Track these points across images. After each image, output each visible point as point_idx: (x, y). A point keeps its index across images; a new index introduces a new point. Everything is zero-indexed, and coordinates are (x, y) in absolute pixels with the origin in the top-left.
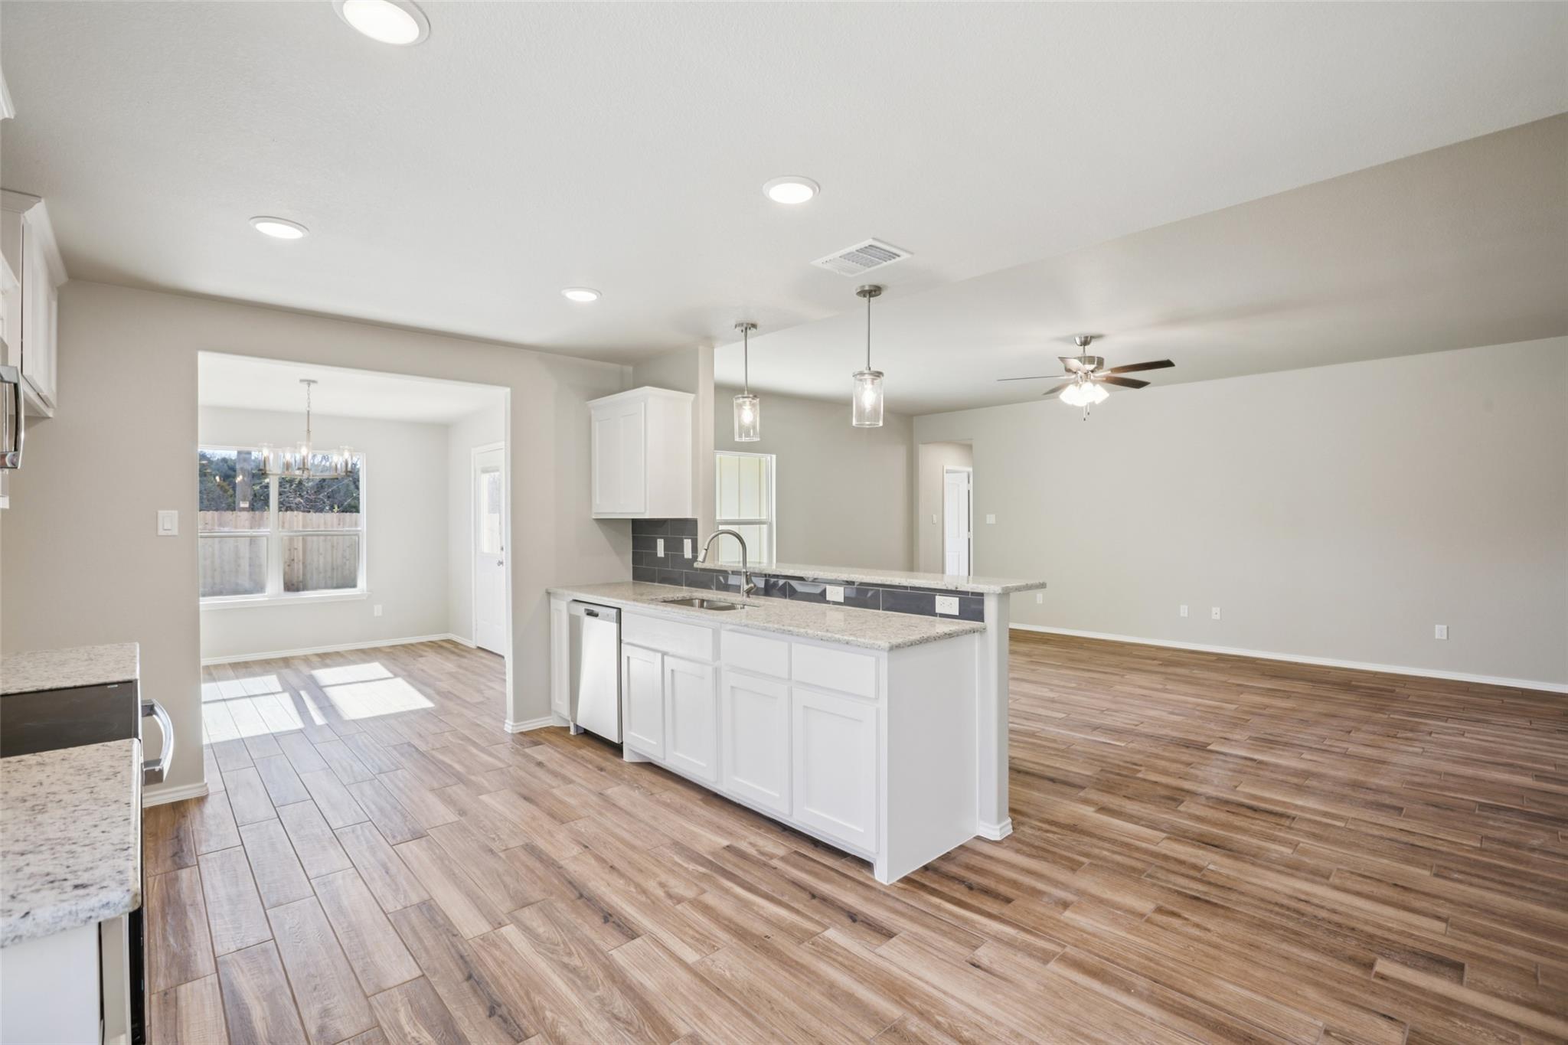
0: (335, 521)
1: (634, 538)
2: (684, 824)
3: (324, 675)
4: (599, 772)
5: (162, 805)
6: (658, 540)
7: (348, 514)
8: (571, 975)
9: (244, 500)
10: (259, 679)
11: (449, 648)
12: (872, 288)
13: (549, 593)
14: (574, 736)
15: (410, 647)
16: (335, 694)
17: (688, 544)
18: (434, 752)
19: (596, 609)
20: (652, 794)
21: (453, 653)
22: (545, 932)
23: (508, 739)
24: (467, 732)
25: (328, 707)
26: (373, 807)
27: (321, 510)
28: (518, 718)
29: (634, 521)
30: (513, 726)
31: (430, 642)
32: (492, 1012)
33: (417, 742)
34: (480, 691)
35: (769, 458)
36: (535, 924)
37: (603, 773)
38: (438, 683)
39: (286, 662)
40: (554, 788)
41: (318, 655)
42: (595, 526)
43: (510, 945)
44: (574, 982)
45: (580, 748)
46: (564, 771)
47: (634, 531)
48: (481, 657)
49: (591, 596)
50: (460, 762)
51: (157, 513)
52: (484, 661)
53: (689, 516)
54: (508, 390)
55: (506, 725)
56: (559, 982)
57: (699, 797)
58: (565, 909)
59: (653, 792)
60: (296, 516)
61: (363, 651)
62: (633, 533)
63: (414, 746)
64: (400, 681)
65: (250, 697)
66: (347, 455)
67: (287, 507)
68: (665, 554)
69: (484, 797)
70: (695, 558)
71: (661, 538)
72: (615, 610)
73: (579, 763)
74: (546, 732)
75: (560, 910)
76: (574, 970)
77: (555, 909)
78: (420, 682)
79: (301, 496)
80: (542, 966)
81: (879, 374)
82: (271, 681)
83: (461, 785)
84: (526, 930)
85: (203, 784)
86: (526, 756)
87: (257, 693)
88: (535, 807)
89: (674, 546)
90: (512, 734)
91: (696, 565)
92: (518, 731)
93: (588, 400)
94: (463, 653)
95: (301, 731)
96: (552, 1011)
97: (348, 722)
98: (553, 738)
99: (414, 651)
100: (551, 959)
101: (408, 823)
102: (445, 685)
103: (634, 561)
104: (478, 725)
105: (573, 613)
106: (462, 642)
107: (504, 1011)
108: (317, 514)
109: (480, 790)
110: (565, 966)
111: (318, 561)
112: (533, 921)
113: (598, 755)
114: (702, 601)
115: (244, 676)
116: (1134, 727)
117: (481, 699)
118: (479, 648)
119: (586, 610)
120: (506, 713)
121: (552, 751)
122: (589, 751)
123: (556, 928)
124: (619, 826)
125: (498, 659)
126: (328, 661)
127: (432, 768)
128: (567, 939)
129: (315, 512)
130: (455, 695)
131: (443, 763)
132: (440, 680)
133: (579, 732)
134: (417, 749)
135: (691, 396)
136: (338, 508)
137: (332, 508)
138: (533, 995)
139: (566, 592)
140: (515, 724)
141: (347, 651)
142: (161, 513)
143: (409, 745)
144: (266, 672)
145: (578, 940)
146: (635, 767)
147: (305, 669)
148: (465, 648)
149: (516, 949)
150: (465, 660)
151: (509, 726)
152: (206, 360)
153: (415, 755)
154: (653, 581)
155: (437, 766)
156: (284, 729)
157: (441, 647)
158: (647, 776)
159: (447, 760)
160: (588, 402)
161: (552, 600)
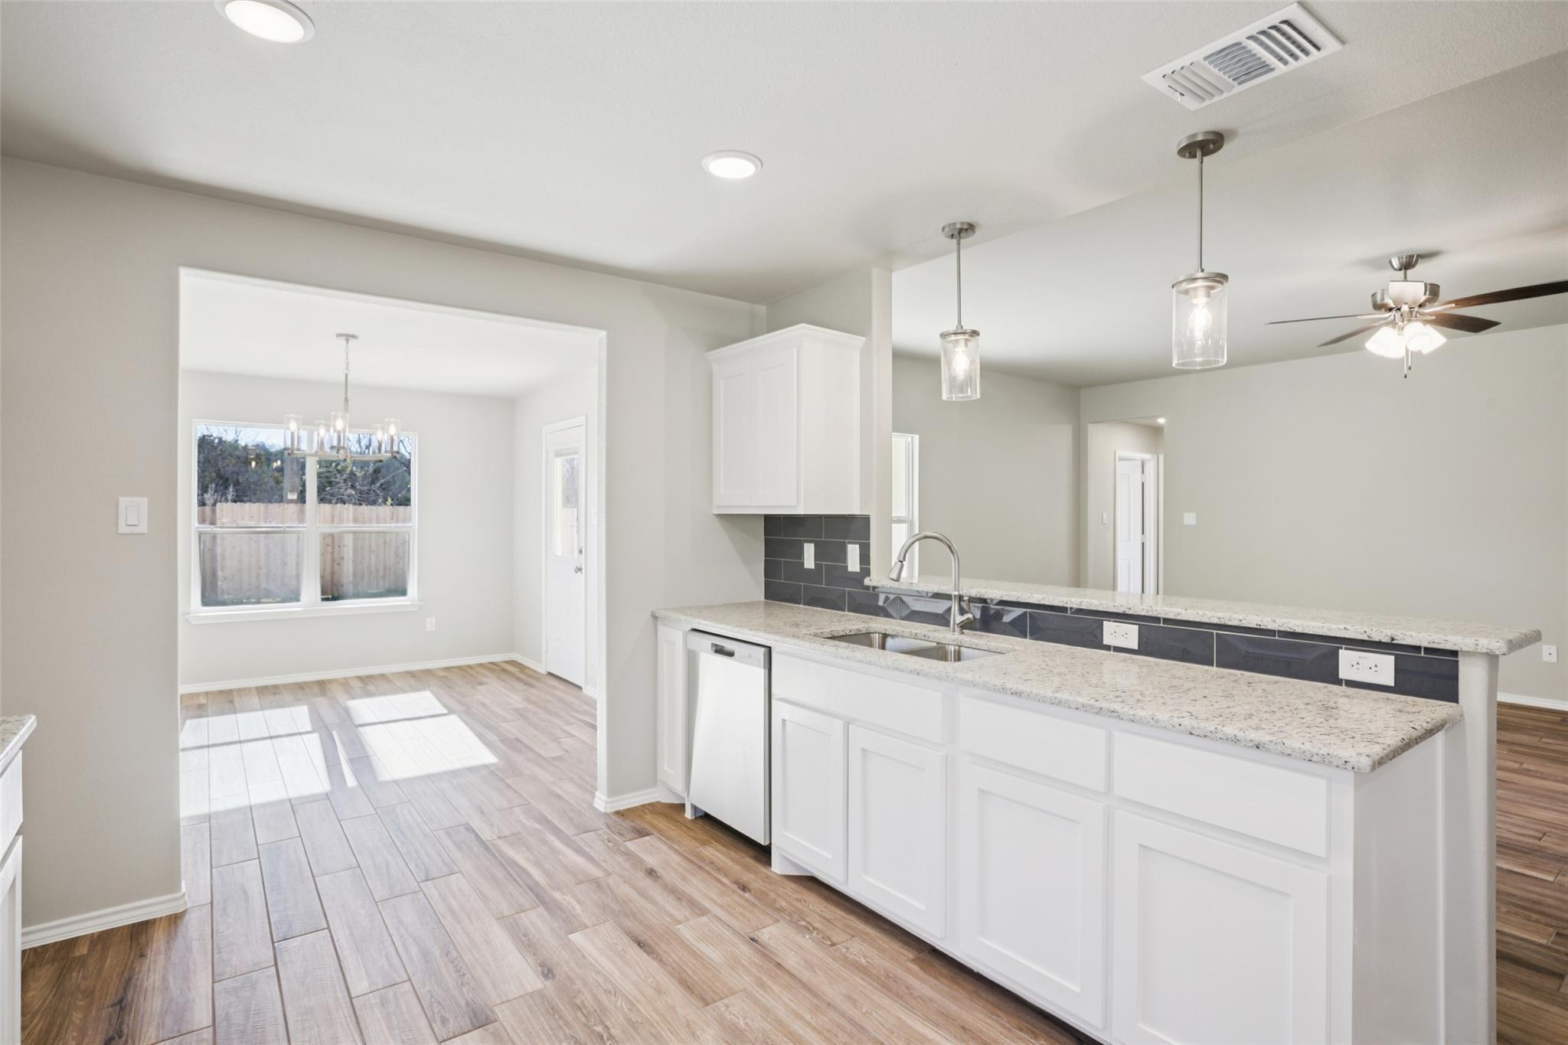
0: (388, 514)
1: (766, 540)
2: (902, 1016)
3: (363, 708)
4: (741, 892)
5: (118, 928)
6: (806, 545)
7: (402, 507)
9: (292, 491)
10: (286, 710)
11: (514, 672)
12: (1210, 137)
13: (655, 617)
14: (691, 821)
15: (469, 670)
16: (375, 739)
17: (853, 551)
18: (501, 843)
19: (728, 645)
20: (833, 945)
21: (519, 679)
23: (600, 824)
24: (544, 809)
25: (362, 761)
26: (414, 951)
27: (374, 503)
28: (613, 791)
29: (768, 519)
30: (606, 802)
31: (489, 663)
33: (477, 824)
34: (555, 739)
35: (910, 439)
37: (747, 895)
38: (503, 724)
39: (322, 685)
40: (679, 922)
41: (360, 678)
42: (717, 524)
45: (704, 844)
46: (688, 889)
47: (767, 532)
48: (554, 688)
49: (717, 625)
50: (537, 863)
51: (118, 500)
52: (557, 692)
53: (856, 511)
54: (603, 334)
55: (596, 799)
57: (910, 954)
59: (835, 939)
60: (346, 509)
61: (412, 674)
62: (765, 535)
63: (474, 832)
64: (454, 718)
65: (271, 738)
66: (392, 430)
67: (338, 499)
68: (815, 564)
69: (576, 937)
70: (866, 572)
71: (811, 542)
72: (763, 650)
73: (707, 872)
74: (651, 812)
78: (482, 724)
79: (353, 487)
81: (1222, 278)
82: (299, 715)
83: (541, 909)
85: (178, 895)
86: (629, 855)
87: (281, 733)
88: (655, 964)
89: (832, 554)
90: (606, 814)
91: (867, 582)
92: (615, 810)
93: (707, 351)
94: (533, 682)
95: (327, 796)
97: (386, 783)
98: (662, 824)
99: (471, 675)
101: (464, 990)
102: (511, 729)
103: (768, 573)
104: (559, 797)
105: (691, 647)
106: (531, 666)
108: (369, 506)
109: (570, 923)
111: (370, 559)
113: (732, 860)
114: (885, 636)
115: (271, 707)
116: (1536, 842)
117: (559, 753)
118: (550, 674)
119: (713, 645)
120: (595, 778)
121: (665, 848)
122: (718, 850)
124: (798, 1016)
125: (575, 691)
126: (371, 688)
127: (499, 874)
129: (367, 505)
130: (525, 745)
131: (515, 864)
132: (506, 721)
133: (698, 815)
134: (477, 836)
135: (860, 340)
136: (393, 500)
137: (385, 501)
139: (683, 618)
140: (609, 800)
141: (393, 674)
142: (124, 501)
143: (467, 829)
144: (297, 702)
146: (793, 885)
147: (341, 697)
148: (531, 673)
150: (534, 691)
151: (602, 802)
152: (189, 280)
153: (476, 848)
154: (795, 600)
155: (506, 869)
156: (306, 792)
157: (504, 670)
158: (815, 906)
159: (519, 858)
160: (707, 354)
161: (660, 627)
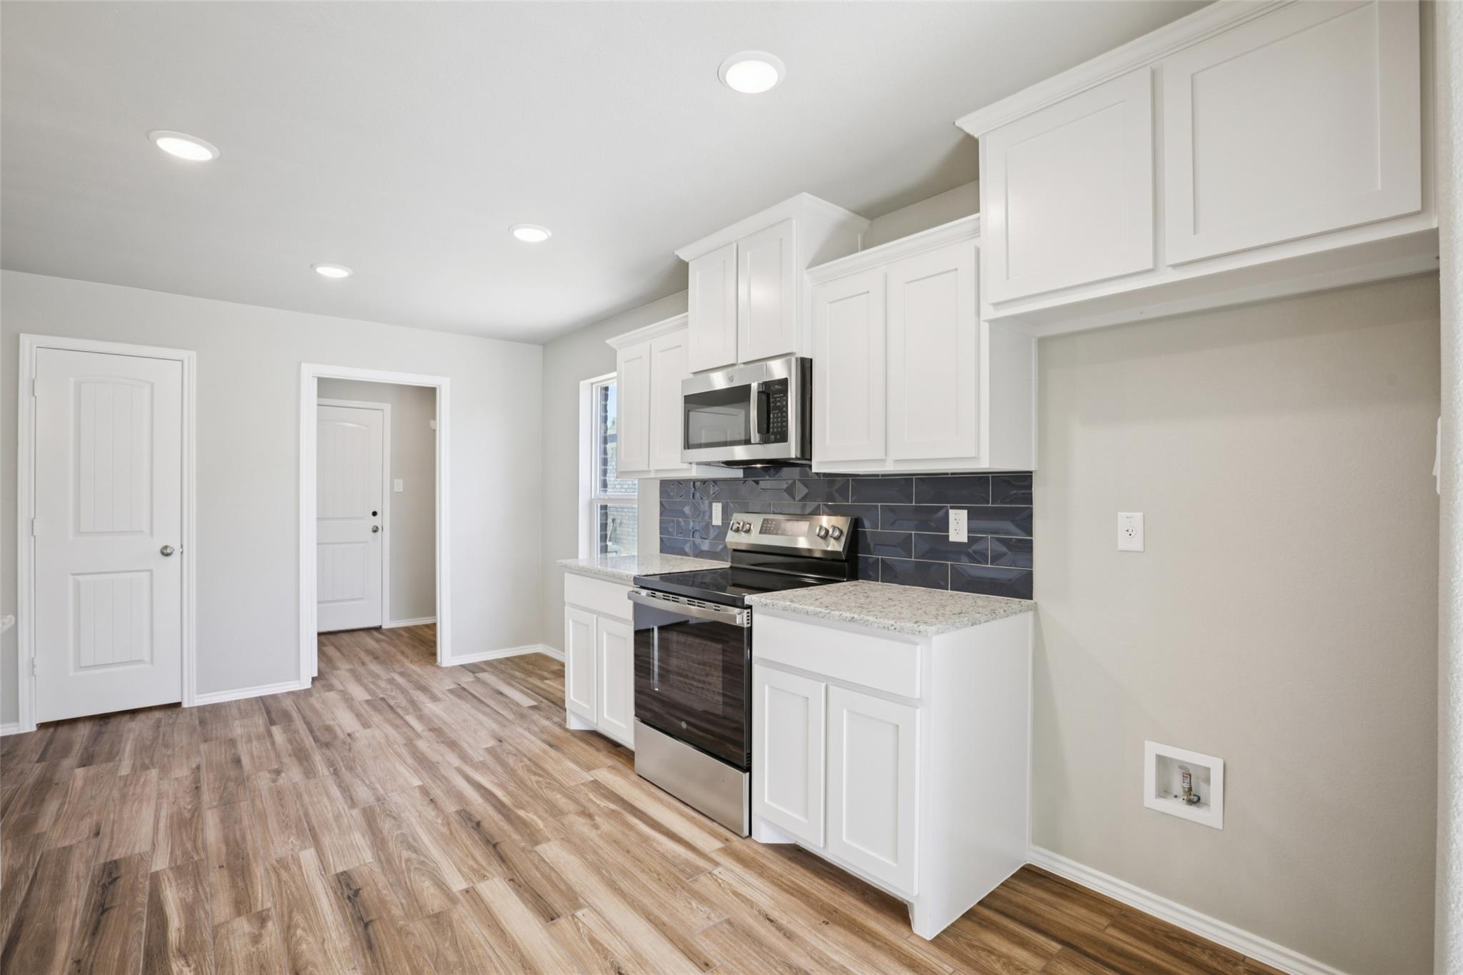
8: (414, 844)
22: (424, 882)
32: (478, 824)
36: (432, 890)
43: (459, 870)
44: (415, 840)
56: (425, 839)
58: (393, 907)
75: (400, 907)
76: (411, 848)
77: (404, 909)
80: (435, 852)
84: (441, 885)
96: (437, 823)
100: (426, 857)
107: (470, 824)
110: (415, 850)
112: (432, 895)
123: (412, 886)
128: (406, 874)
138: (448, 833)
145: (394, 872)
149: (454, 867)
